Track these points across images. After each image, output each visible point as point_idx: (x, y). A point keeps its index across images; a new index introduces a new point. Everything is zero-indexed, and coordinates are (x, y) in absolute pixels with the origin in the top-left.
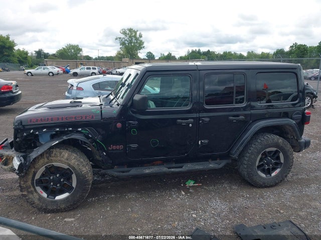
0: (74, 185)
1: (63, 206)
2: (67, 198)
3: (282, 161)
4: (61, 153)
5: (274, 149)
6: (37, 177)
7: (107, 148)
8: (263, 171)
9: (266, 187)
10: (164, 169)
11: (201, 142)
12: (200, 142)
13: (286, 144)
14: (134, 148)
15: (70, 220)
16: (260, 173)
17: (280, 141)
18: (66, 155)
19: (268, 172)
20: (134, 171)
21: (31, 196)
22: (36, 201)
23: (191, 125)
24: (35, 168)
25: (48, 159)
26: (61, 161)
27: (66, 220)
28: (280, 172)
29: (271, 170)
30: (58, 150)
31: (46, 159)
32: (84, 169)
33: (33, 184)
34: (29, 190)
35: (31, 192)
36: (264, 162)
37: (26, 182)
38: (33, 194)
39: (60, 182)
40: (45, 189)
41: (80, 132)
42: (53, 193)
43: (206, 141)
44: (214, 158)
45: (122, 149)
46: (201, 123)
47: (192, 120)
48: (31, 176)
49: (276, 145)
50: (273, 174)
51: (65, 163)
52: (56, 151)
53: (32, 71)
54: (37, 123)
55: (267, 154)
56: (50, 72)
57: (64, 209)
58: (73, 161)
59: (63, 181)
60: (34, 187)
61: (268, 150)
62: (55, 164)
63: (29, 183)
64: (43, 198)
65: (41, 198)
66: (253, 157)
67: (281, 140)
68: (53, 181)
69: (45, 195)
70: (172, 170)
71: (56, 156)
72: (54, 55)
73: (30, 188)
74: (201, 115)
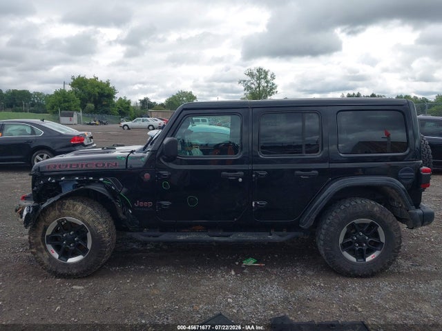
0: (89, 246)
1: (75, 271)
2: (81, 262)
3: (383, 239)
4: (74, 206)
5: (369, 221)
6: (49, 232)
7: (133, 204)
8: (353, 252)
9: (357, 276)
10: (205, 237)
11: (256, 204)
12: (253, 203)
13: (386, 214)
14: (166, 206)
15: (78, 287)
16: (346, 254)
17: (375, 209)
18: (80, 208)
19: (361, 255)
20: (166, 237)
21: (40, 254)
22: (46, 262)
23: (240, 180)
24: (45, 221)
25: (60, 212)
26: (74, 216)
27: (74, 287)
28: (379, 256)
29: (365, 252)
30: (71, 201)
31: (58, 212)
32: (100, 227)
33: (43, 240)
34: (39, 247)
35: (41, 250)
36: (353, 239)
37: (35, 237)
38: (42, 252)
39: (73, 241)
40: (57, 248)
41: (101, 182)
42: (66, 254)
43: (264, 203)
44: (278, 228)
45: (151, 207)
46: (255, 178)
47: (242, 173)
48: (40, 231)
49: (371, 215)
50: (369, 259)
51: (79, 218)
52: (69, 203)
53: (129, 123)
54: (54, 169)
55: (357, 227)
56: (150, 125)
57: (77, 275)
58: (87, 216)
59: (78, 241)
60: (44, 245)
61: (357, 221)
62: (68, 218)
63: (39, 238)
64: (54, 258)
65: (51, 258)
66: (332, 229)
67: (377, 208)
68: (66, 238)
69: (56, 255)
70: (215, 238)
71: (68, 208)
72: (162, 105)
73: (40, 244)
74: (255, 167)
